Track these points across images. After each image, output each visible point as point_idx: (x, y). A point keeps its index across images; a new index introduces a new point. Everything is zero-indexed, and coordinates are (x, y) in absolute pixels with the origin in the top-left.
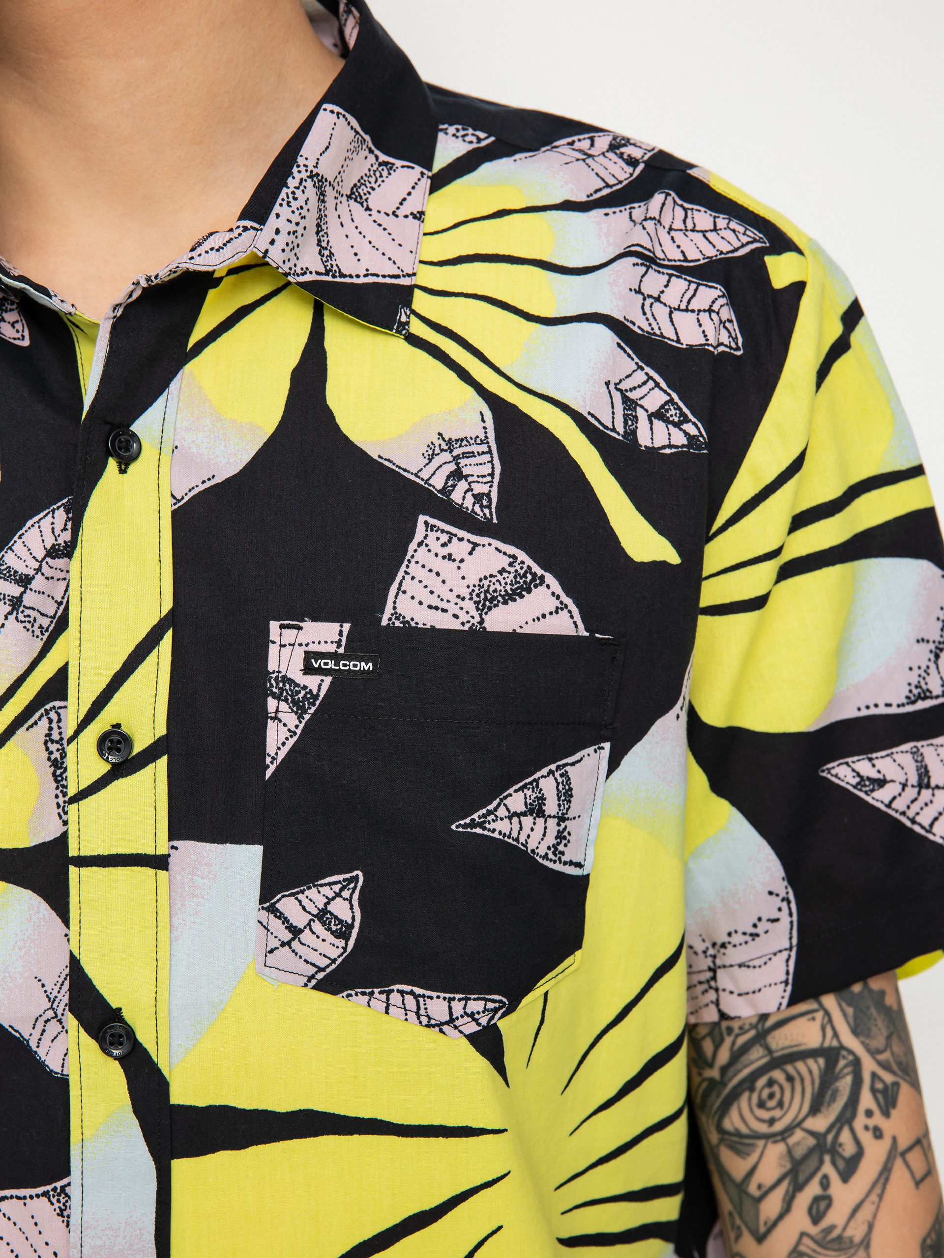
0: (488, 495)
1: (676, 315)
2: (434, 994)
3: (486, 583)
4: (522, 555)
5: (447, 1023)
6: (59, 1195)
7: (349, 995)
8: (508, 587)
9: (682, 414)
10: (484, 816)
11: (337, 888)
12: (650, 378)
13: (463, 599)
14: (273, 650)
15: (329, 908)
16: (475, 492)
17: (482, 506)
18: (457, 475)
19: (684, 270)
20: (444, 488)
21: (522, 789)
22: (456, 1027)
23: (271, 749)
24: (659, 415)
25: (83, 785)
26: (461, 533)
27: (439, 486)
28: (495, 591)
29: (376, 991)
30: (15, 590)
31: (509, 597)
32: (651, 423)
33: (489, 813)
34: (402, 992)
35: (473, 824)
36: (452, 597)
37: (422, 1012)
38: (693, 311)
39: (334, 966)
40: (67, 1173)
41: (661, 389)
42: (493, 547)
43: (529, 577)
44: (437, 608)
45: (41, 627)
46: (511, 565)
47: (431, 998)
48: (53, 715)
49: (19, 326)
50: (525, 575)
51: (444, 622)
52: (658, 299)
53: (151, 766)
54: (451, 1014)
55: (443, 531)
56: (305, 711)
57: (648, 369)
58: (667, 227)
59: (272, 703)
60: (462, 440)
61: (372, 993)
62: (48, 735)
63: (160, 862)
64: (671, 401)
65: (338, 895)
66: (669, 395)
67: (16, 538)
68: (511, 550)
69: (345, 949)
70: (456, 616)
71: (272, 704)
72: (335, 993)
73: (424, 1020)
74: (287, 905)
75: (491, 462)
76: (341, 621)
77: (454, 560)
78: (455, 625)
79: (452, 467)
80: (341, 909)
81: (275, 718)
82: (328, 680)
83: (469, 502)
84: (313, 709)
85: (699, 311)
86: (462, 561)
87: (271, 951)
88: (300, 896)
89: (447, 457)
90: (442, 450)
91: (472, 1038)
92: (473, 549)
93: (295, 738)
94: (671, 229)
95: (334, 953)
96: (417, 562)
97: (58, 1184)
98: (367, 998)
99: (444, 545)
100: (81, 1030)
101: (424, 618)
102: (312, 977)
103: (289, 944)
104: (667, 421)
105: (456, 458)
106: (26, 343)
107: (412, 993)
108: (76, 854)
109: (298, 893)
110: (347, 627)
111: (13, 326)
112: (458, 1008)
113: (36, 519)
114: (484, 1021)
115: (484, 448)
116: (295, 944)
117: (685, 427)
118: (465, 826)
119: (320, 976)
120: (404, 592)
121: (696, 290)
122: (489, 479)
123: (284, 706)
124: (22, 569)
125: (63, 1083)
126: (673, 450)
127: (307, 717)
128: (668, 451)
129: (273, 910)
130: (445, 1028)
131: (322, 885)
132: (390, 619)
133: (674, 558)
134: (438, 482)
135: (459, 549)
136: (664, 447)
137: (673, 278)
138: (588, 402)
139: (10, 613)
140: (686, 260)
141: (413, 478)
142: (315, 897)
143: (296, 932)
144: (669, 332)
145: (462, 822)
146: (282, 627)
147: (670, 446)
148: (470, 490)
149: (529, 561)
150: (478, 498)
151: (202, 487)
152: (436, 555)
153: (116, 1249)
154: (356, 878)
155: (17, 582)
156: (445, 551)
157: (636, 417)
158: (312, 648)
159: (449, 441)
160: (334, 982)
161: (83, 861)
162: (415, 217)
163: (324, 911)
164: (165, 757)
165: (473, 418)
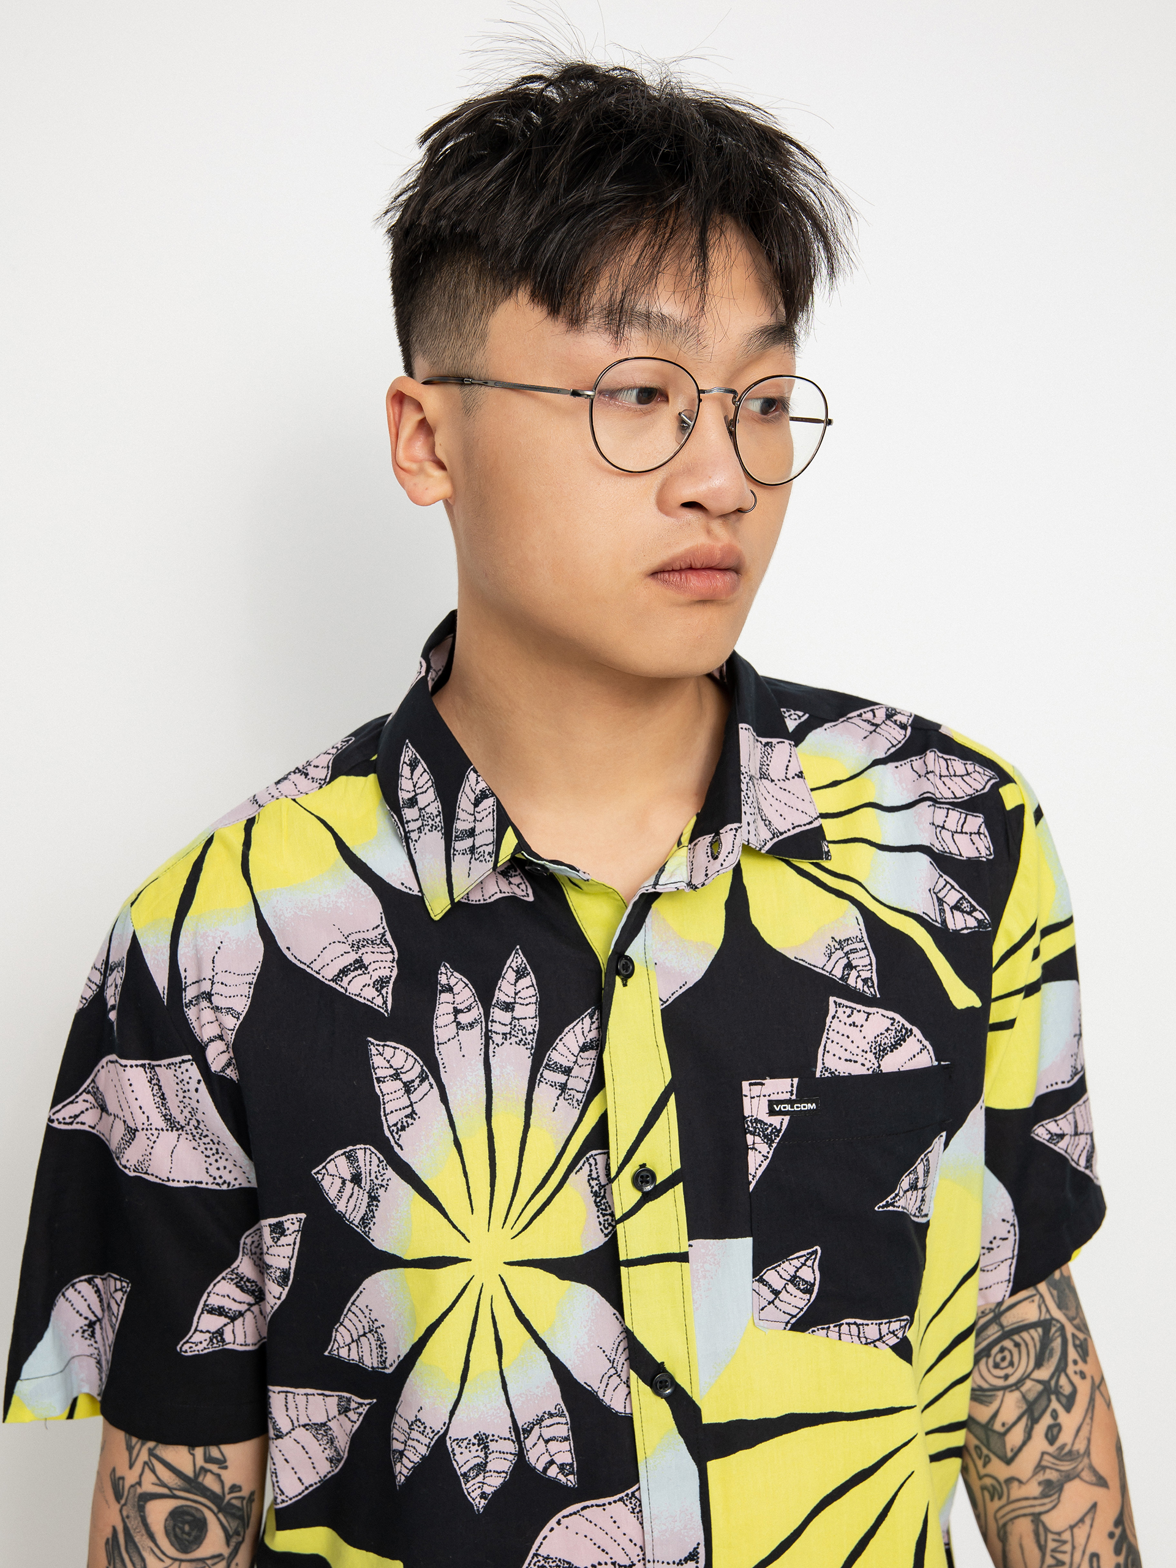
0: (871, 978)
1: (955, 835)
2: (869, 1322)
3: (878, 1039)
4: (898, 1017)
5: (878, 1340)
6: (631, 1498)
7: (813, 1331)
8: (892, 1040)
9: (972, 906)
10: (894, 1198)
11: (802, 1260)
12: (947, 882)
13: (866, 1052)
14: (746, 1101)
15: (798, 1274)
16: (863, 977)
17: (868, 987)
18: (849, 966)
19: (956, 805)
20: (843, 976)
21: (908, 1174)
22: (884, 1342)
23: (752, 1170)
24: (957, 907)
25: (626, 1210)
26: (859, 1007)
27: (839, 976)
28: (885, 1044)
29: (832, 1325)
30: (562, 1078)
31: (894, 1047)
32: (953, 913)
33: (895, 1196)
34: (848, 1324)
35: (888, 1205)
36: (859, 1051)
37: (862, 1335)
38: (966, 833)
39: (802, 1313)
40: (637, 1480)
41: (955, 889)
42: (880, 1014)
43: (904, 1031)
44: (850, 1061)
45: (577, 1100)
46: (892, 1024)
47: (868, 1325)
48: (592, 1161)
49: (523, 887)
50: (901, 1031)
51: (857, 1070)
52: (943, 827)
53: (671, 1191)
54: (880, 1334)
55: (847, 1007)
56: (773, 1142)
57: (945, 877)
58: (938, 775)
60: (848, 940)
61: (829, 1327)
62: (590, 1175)
63: (683, 1257)
64: (963, 897)
65: (804, 1264)
66: (961, 893)
67: (557, 1041)
68: (891, 1014)
69: (809, 1300)
70: (863, 1065)
71: (750, 1139)
72: (804, 1331)
73: (863, 1340)
74: (770, 1276)
75: (869, 955)
76: (792, 1077)
77: (857, 1026)
78: (863, 1071)
79: (845, 961)
80: (806, 1274)
81: (753, 1148)
82: (787, 1118)
83: (860, 985)
84: (778, 1139)
85: (971, 834)
86: (862, 1026)
87: (762, 1309)
88: (778, 1269)
89: (840, 954)
90: (836, 949)
91: (894, 1348)
92: (868, 1017)
93: (768, 1161)
94: (941, 776)
95: (802, 1304)
96: (833, 1030)
97: (631, 1491)
98: (825, 1331)
99: (849, 1016)
100: (640, 1381)
101: (844, 1069)
102: (788, 1322)
103: (773, 1302)
104: (962, 911)
105: (847, 954)
106: (531, 899)
107: (855, 1323)
108: (625, 1259)
109: (776, 1267)
110: (796, 1080)
111: (518, 886)
112: (884, 1329)
113: (571, 1026)
114: (900, 1335)
115: (862, 945)
116: (777, 1302)
117: (974, 914)
118: (883, 1207)
119: (793, 1320)
120: (828, 1052)
121: (965, 818)
122: (869, 967)
123: (758, 1139)
124: (566, 1063)
125: (628, 1420)
126: (969, 931)
127: (774, 1145)
128: (965, 932)
129: (761, 1281)
130: (877, 1343)
131: (792, 1259)
132: (821, 1072)
133: (977, 1003)
134: (838, 973)
135: (859, 1018)
136: (963, 929)
137: (950, 811)
138: (921, 906)
139: (560, 1095)
140: (956, 798)
141: (821, 971)
142: (788, 1268)
143: (777, 1293)
144: (954, 850)
145: (881, 1204)
146: (751, 1084)
147: (967, 928)
148: (859, 976)
149: (903, 1021)
150: (865, 981)
151: (681, 991)
152: (845, 1024)
153: (675, 1530)
154: (816, 1251)
155: (563, 1072)
156: (850, 1021)
157: (944, 910)
158: (773, 1098)
159: (840, 942)
160: (802, 1324)
161: (631, 1263)
162: (799, 777)
163: (795, 1277)
164: (681, 1184)
165: (852, 925)
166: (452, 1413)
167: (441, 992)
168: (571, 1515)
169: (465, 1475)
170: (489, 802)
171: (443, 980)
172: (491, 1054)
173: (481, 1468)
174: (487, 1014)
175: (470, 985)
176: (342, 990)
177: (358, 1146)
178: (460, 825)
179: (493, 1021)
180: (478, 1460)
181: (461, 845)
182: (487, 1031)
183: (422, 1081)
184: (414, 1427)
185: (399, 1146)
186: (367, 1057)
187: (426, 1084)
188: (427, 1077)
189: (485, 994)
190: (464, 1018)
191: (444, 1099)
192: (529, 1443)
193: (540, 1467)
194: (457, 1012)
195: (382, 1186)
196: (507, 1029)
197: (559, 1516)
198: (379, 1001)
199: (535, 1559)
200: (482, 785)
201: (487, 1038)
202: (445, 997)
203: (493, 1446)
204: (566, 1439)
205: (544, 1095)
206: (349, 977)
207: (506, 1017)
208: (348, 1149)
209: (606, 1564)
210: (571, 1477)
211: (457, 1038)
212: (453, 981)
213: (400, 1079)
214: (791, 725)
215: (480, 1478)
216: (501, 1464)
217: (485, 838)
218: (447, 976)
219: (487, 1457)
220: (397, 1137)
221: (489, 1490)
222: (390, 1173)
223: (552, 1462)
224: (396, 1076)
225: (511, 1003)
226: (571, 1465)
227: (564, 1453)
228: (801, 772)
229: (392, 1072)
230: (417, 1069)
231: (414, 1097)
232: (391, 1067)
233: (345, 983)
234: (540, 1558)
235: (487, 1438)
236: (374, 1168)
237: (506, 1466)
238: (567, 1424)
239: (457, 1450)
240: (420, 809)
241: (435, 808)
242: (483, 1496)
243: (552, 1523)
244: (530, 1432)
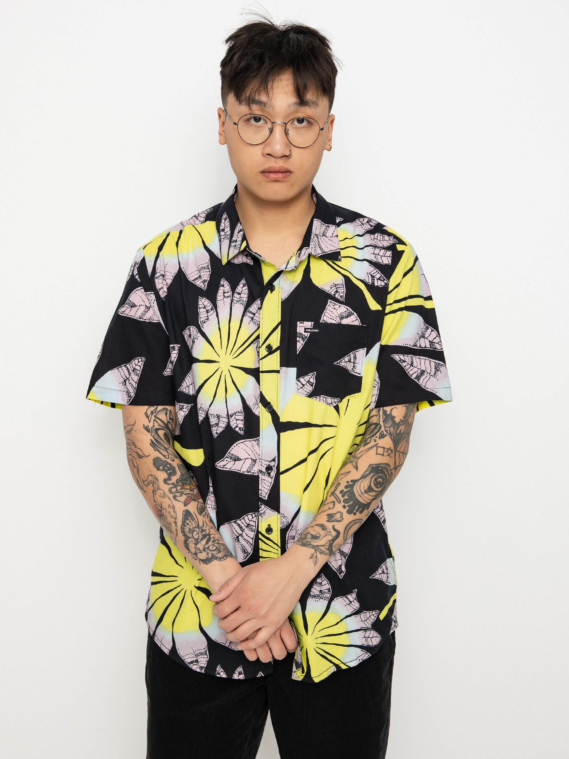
0: (343, 296)
1: (382, 257)
3: (342, 314)
4: (349, 309)
6: (258, 440)
7: (313, 398)
8: (346, 315)
9: (384, 279)
11: (311, 376)
12: (377, 271)
13: (337, 317)
14: (298, 327)
15: (310, 380)
16: (340, 295)
17: (342, 298)
18: (337, 292)
19: (383, 248)
20: (334, 294)
21: (347, 356)
22: (332, 404)
23: (298, 348)
24: (379, 279)
25: (263, 357)
26: (337, 304)
27: (333, 294)
28: (344, 316)
30: (252, 316)
31: (347, 317)
32: (377, 281)
33: (341, 361)
34: (323, 397)
35: (338, 363)
36: (335, 317)
37: (326, 401)
39: (310, 392)
40: (259, 435)
41: (379, 273)
42: (344, 307)
43: (351, 313)
44: (332, 319)
45: (257, 324)
46: (347, 310)
47: (328, 398)
48: (257, 342)
50: (350, 313)
51: (333, 322)
52: (378, 255)
53: (276, 352)
54: (331, 402)
55: (333, 303)
56: (305, 340)
57: (377, 270)
59: (298, 339)
60: (338, 284)
61: (317, 398)
62: (257, 346)
63: (278, 372)
64: (381, 276)
65: (311, 377)
66: (381, 275)
67: (252, 305)
68: (347, 307)
69: (312, 388)
70: (335, 321)
72: (310, 398)
73: (327, 403)
74: (302, 380)
75: (344, 289)
76: (312, 321)
77: (335, 309)
78: (335, 322)
79: (336, 290)
80: (312, 380)
81: (299, 342)
82: (309, 333)
83: (339, 297)
84: (306, 339)
85: (387, 257)
86: (337, 309)
87: (299, 389)
88: (304, 378)
89: (335, 288)
90: (334, 286)
91: (333, 407)
92: (340, 307)
93: (303, 346)
94: (380, 240)
95: (311, 389)
96: (328, 309)
97: (257, 438)
99: (334, 306)
100: (262, 406)
101: (329, 321)
102: (307, 395)
104: (381, 280)
105: (337, 288)
106: (252, 264)
107: (325, 397)
108: (261, 370)
109: (304, 377)
110: (313, 323)
111: (250, 260)
112: (333, 401)
113: (255, 302)
114: (336, 403)
115: (342, 286)
116: (303, 388)
117: (384, 281)
118: (336, 363)
119: (308, 394)
120: (325, 315)
121: (386, 252)
122: (343, 293)
123: (300, 339)
124: (253, 311)
125: (259, 417)
126: (382, 286)
127: (305, 341)
128: (381, 286)
129: (299, 381)
130: (330, 405)
131: (308, 375)
132: (322, 321)
133: (380, 309)
134: (333, 293)
135: (337, 307)
136: (380, 286)
137: (382, 250)
138: (364, 277)
139: (251, 320)
140: (384, 246)
141: (327, 292)
142: (307, 378)
143: (304, 385)
144: (381, 261)
145: (336, 362)
146: (300, 323)
147: (381, 285)
149: (351, 310)
150: (341, 296)
151: (287, 295)
152: (332, 308)
153: (269, 451)
154: (314, 374)
155: (252, 314)
156: (334, 307)
157: (374, 279)
158: (306, 327)
159: (335, 285)
160: (310, 396)
161: (263, 372)
162: (336, 237)
163: (309, 381)
164: (279, 350)
165: (340, 280)
166: (210, 406)
167: (221, 286)
168: (240, 443)
169: (212, 425)
170: (242, 233)
171: (222, 283)
172: (233, 305)
173: (217, 425)
174: (233, 295)
175: (229, 285)
176: (195, 284)
177: (191, 326)
178: (234, 239)
179: (234, 297)
180: (217, 422)
181: (233, 244)
182: (232, 299)
183: (212, 310)
184: (200, 410)
185: (203, 327)
186: (197, 302)
187: (213, 311)
188: (213, 309)
189: (233, 289)
190: (226, 295)
191: (217, 316)
192: (231, 420)
193: (234, 427)
194: (224, 293)
195: (196, 338)
196: (238, 300)
197: (237, 443)
198: (203, 286)
199: (229, 454)
200: (241, 227)
201: (232, 301)
202: (221, 288)
203: (221, 419)
204: (242, 420)
205: (246, 319)
206: (198, 280)
207: (238, 296)
208: (189, 327)
209: (249, 458)
210: (242, 432)
211: (223, 300)
212: (225, 283)
213: (206, 309)
214: (337, 221)
215: (216, 428)
216: (223, 425)
217: (239, 243)
218: (223, 282)
219: (219, 422)
220: (202, 325)
221: (219, 432)
222: (199, 335)
223: (237, 426)
224: (204, 308)
225: (240, 293)
226: (243, 428)
227: (241, 425)
228: (337, 235)
229: (204, 306)
230: (211, 307)
231: (209, 314)
232: (203, 305)
233: (196, 282)
234: (231, 454)
235: (220, 416)
236: (195, 333)
237: (224, 426)
238: (243, 416)
239: (211, 417)
240: (225, 233)
241: (229, 233)
242: (217, 433)
243: (235, 445)
244: (232, 416)
